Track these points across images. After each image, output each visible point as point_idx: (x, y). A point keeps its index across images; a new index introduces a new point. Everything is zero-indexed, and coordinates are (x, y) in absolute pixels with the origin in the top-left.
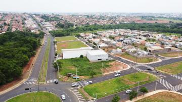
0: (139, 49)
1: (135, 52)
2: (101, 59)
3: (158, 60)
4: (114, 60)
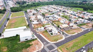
2: (27, 39)
3: (63, 38)
4: (36, 39)
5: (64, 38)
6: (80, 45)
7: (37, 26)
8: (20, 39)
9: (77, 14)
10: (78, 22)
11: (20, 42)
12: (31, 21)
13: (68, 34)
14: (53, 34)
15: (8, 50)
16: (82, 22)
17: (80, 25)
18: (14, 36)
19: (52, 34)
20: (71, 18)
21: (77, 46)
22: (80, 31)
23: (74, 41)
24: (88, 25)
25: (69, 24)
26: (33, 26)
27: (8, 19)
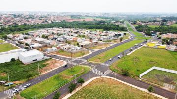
0: (72, 45)
1: (69, 48)
2: (36, 60)
4: (50, 59)
5: (91, 53)
11: (25, 65)
13: (94, 50)
22: (109, 46)
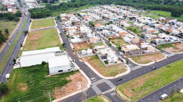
2: (62, 71)
3: (126, 70)
4: (78, 71)
5: (128, 71)
6: (157, 83)
7: (78, 48)
8: (50, 70)
9: (156, 25)
10: (157, 40)
11: (49, 76)
12: (68, 36)
13: (136, 63)
14: (109, 62)
15: (30, 89)
16: (166, 41)
17: (162, 47)
18: (37, 65)
19: (106, 62)
20: (144, 33)
21: (152, 85)
22: (160, 59)
23: (147, 76)
24: (178, 46)
25: (139, 44)
26: (72, 47)
27: (26, 33)
